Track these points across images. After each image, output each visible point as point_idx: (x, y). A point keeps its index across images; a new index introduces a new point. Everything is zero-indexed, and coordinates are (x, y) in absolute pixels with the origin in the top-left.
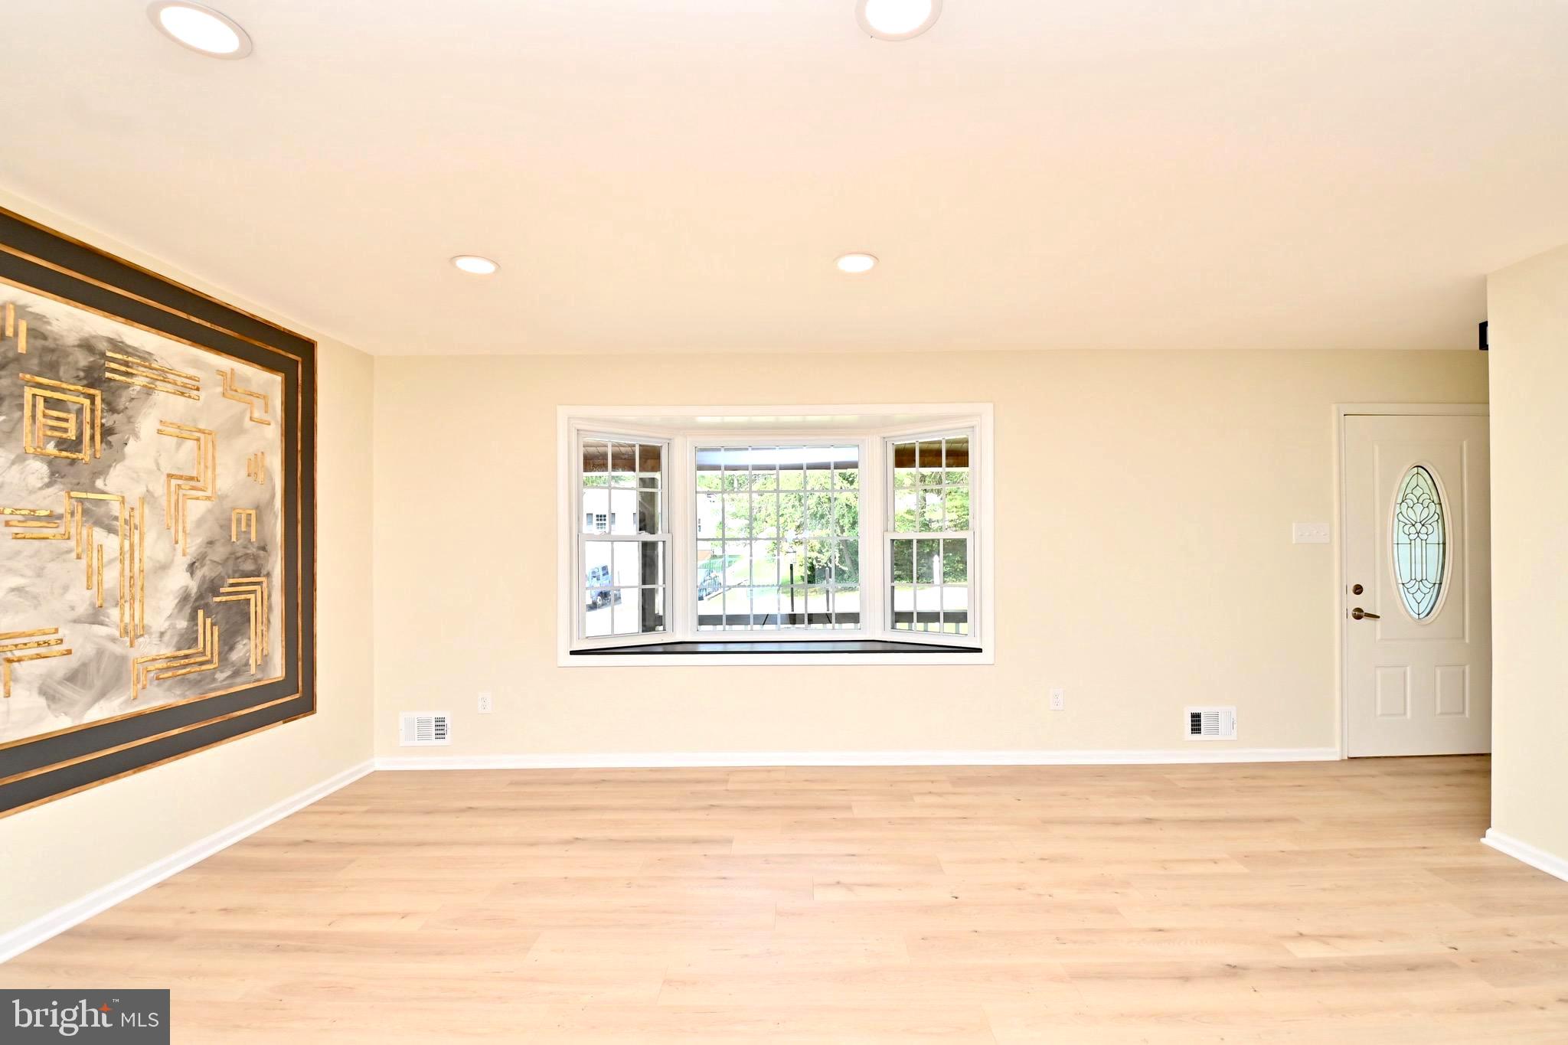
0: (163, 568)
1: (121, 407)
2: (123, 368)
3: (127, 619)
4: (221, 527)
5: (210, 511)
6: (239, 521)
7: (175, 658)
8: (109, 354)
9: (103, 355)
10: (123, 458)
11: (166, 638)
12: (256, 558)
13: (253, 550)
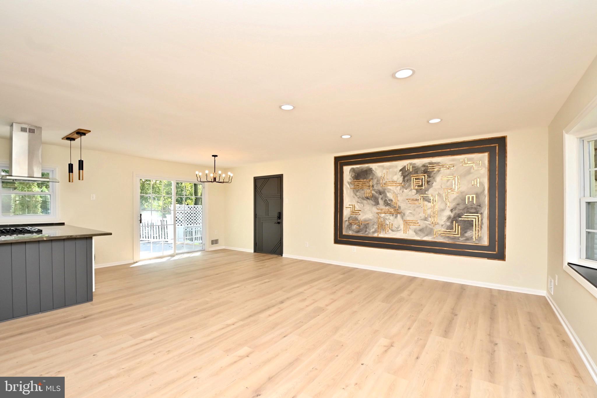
0: (443, 210)
1: (432, 176)
2: (432, 168)
3: (433, 220)
4: (462, 200)
5: (458, 196)
6: (469, 198)
7: (446, 231)
8: (428, 166)
9: (427, 166)
10: (432, 186)
11: (444, 226)
12: (476, 209)
13: (474, 206)
